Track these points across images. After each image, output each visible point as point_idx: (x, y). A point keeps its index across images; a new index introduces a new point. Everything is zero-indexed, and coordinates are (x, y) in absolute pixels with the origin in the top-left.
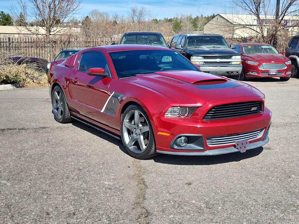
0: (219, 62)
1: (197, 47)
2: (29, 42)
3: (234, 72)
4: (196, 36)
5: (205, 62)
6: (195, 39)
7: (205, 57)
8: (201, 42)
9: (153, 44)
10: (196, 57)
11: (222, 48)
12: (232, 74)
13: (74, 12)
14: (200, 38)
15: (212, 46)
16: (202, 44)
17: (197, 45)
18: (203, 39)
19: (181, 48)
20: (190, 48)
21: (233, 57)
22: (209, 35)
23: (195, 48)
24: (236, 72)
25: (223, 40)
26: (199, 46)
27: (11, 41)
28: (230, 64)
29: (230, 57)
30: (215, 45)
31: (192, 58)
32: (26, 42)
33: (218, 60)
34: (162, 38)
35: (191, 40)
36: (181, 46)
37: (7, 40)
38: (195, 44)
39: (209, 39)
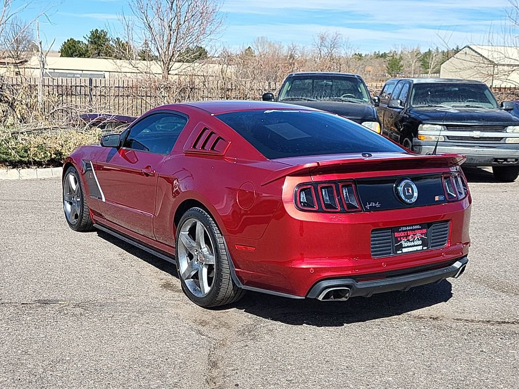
0: (478, 137)
1: (433, 105)
2: (123, 87)
3: (509, 160)
4: (431, 84)
5: (447, 136)
6: (428, 89)
7: (449, 127)
8: (441, 96)
9: (344, 97)
10: (429, 125)
11: (483, 108)
12: (505, 163)
14: (440, 88)
15: (463, 104)
16: (444, 100)
17: (432, 101)
18: (446, 89)
19: (400, 107)
20: (417, 106)
21: (510, 129)
22: (458, 82)
23: (429, 106)
24: (514, 160)
25: (486, 92)
26: (438, 102)
27: (94, 84)
28: (502, 142)
29: (503, 128)
30: (470, 101)
31: (422, 127)
32: (119, 87)
34: (362, 85)
35: (421, 92)
36: (399, 101)
37: (87, 83)
38: (428, 99)
39: (457, 89)
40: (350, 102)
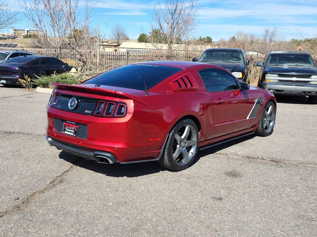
0: (295, 80)
1: (278, 65)
2: (142, 56)
3: (312, 93)
4: (280, 54)
5: (279, 80)
6: (278, 56)
7: (280, 75)
8: (284, 60)
9: (232, 60)
10: (270, 74)
11: (305, 66)
12: (310, 94)
13: (192, 31)
14: (284, 56)
15: (294, 64)
16: (285, 62)
17: (278, 63)
18: (287, 56)
19: (262, 65)
20: (270, 65)
21: (313, 77)
22: (294, 53)
23: (276, 65)
24: (315, 93)
25: (310, 58)
26: (281, 63)
27: (129, 55)
28: (308, 83)
29: (309, 76)
30: (301, 63)
31: (267, 76)
32: (140, 56)
33: (294, 79)
34: (241, 55)
35: (273, 58)
36: (262, 63)
37: (126, 54)
38: (277, 61)
39: (293, 57)
40: (232, 62)
